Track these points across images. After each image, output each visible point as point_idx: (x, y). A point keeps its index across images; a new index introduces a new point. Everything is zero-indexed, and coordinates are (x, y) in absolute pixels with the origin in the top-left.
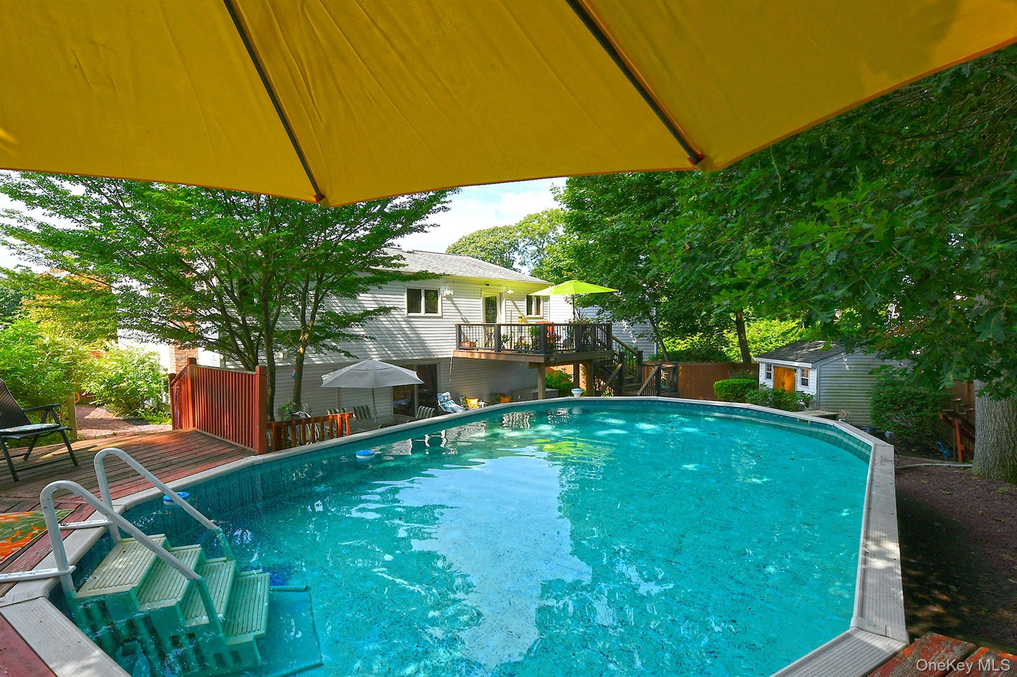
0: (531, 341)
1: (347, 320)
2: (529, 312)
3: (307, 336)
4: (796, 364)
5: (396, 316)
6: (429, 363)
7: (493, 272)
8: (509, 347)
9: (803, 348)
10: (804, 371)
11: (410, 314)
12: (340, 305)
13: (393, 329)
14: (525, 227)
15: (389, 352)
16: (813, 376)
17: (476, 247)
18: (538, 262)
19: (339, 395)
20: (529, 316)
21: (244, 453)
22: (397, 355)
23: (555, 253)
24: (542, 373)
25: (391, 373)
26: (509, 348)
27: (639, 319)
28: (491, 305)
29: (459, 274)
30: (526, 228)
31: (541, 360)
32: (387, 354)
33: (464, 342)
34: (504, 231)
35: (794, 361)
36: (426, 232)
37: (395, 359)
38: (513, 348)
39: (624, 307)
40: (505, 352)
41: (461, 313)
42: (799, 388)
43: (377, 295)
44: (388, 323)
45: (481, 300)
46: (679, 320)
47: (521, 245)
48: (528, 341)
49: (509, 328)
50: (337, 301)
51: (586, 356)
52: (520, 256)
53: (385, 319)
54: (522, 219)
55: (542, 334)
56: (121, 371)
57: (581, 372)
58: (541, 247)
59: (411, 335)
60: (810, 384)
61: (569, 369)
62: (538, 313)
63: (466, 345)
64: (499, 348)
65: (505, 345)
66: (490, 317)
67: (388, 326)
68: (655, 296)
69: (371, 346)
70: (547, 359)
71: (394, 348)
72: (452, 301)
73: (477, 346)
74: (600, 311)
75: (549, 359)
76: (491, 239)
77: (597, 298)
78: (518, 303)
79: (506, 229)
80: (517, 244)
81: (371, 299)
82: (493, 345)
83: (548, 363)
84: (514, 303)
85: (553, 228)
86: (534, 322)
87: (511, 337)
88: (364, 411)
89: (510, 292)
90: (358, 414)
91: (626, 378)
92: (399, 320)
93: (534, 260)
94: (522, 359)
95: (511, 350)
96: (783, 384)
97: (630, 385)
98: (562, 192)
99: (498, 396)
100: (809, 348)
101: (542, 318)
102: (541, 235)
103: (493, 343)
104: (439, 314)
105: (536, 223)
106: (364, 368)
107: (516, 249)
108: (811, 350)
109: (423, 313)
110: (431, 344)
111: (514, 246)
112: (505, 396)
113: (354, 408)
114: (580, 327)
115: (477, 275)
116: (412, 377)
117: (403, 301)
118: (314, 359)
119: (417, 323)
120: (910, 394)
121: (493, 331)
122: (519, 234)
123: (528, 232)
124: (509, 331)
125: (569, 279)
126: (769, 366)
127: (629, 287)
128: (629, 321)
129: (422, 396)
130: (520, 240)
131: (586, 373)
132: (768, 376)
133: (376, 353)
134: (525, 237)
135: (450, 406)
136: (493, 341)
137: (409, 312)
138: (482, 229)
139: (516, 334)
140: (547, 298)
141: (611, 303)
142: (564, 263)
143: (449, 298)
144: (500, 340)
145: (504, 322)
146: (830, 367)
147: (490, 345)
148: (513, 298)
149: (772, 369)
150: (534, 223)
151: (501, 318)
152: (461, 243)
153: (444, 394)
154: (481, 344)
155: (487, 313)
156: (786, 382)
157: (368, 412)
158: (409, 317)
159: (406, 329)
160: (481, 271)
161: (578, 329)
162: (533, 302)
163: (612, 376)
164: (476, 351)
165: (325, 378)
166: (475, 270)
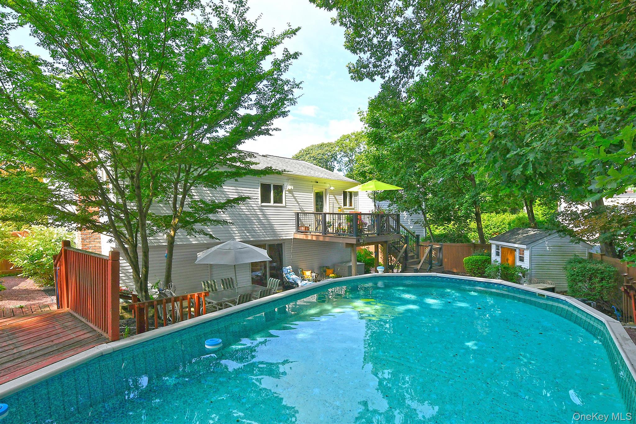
0: (346, 226)
1: (213, 208)
2: (345, 204)
3: (177, 220)
4: (516, 245)
5: (253, 205)
6: (276, 243)
7: (320, 173)
8: (332, 230)
9: (519, 234)
10: (522, 251)
11: (264, 204)
12: (211, 195)
13: (250, 216)
14: (340, 143)
15: (248, 234)
16: (527, 254)
17: (310, 157)
18: (349, 169)
19: (211, 269)
20: (345, 207)
21: (100, 340)
22: (253, 236)
23: (361, 160)
24: (354, 251)
25: (247, 252)
26: (332, 232)
27: (415, 210)
28: (319, 198)
29: (298, 173)
30: (342, 144)
31: (354, 241)
32: (246, 235)
33: (301, 226)
34: (328, 146)
35: (514, 243)
36: (271, 135)
37: (252, 239)
38: (334, 232)
39: (406, 202)
40: (329, 235)
41: (299, 204)
42: (518, 263)
43: (239, 188)
44: (247, 210)
45: (313, 194)
46: (440, 211)
47: (339, 156)
48: (345, 226)
49: (332, 216)
50: (208, 192)
51: (383, 239)
52: (338, 164)
53: (245, 208)
54: (339, 138)
55: (354, 221)
56: (41, 249)
57: (379, 250)
58: (351, 158)
59: (263, 221)
60: (525, 260)
61: (372, 248)
62: (351, 205)
63: (303, 229)
64: (325, 232)
65: (329, 229)
66: (319, 207)
67: (247, 213)
68: (425, 194)
69: (235, 229)
70: (358, 241)
71: (252, 231)
72: (293, 194)
73: (310, 230)
74: (390, 204)
75: (359, 241)
76: (320, 151)
77: (388, 195)
78: (337, 197)
79: (329, 144)
80: (336, 156)
81: (234, 191)
82: (321, 229)
83: (359, 244)
84: (335, 197)
85: (358, 145)
86: (348, 212)
87: (333, 223)
88: (229, 282)
89: (332, 188)
90: (225, 285)
91: (409, 255)
92: (255, 208)
93: (347, 168)
94: (341, 240)
95: (333, 233)
96: (507, 260)
97: (412, 260)
98: (365, 115)
99: (325, 268)
100: (523, 234)
101: (354, 209)
102: (351, 150)
103: (321, 228)
104: (284, 204)
105: (348, 141)
106: (227, 247)
107: (335, 160)
108: (524, 235)
109: (272, 203)
110: (277, 228)
111: (334, 157)
112: (329, 269)
113: (222, 280)
114: (380, 216)
115: (309, 175)
116: (263, 255)
117: (257, 193)
118: (191, 240)
119: (269, 212)
120: (594, 269)
121: (321, 218)
122: (337, 149)
123: (343, 147)
124: (332, 218)
125: (370, 180)
126: (498, 246)
127: (409, 187)
128: (409, 212)
129: (272, 268)
130: (338, 153)
131: (383, 251)
132: (498, 254)
133: (239, 235)
134: (341, 151)
135: (292, 277)
136: (321, 225)
137: (262, 202)
138: (314, 144)
139: (337, 220)
140: (356, 194)
141: (397, 198)
142: (367, 168)
143: (290, 191)
144: (326, 225)
145: (328, 212)
146: (537, 247)
147: (319, 229)
148: (334, 193)
149: (500, 249)
150: (347, 141)
151: (327, 209)
152: (301, 154)
153: (287, 268)
154: (313, 228)
155: (317, 205)
156: (509, 258)
157: (232, 282)
158: (262, 206)
159: (260, 216)
160: (312, 172)
161: (378, 217)
162: (348, 196)
163: (401, 253)
164: (309, 234)
165: (200, 255)
166: (308, 171)
